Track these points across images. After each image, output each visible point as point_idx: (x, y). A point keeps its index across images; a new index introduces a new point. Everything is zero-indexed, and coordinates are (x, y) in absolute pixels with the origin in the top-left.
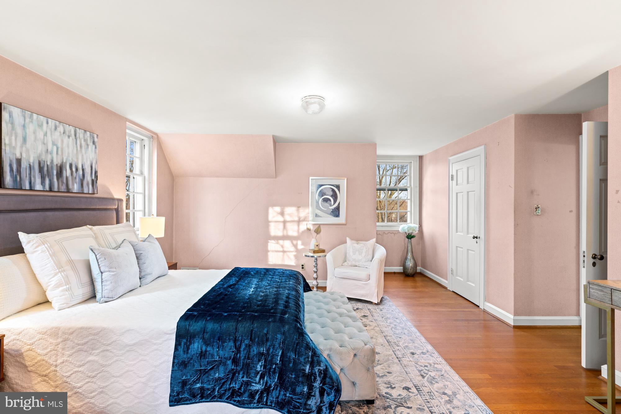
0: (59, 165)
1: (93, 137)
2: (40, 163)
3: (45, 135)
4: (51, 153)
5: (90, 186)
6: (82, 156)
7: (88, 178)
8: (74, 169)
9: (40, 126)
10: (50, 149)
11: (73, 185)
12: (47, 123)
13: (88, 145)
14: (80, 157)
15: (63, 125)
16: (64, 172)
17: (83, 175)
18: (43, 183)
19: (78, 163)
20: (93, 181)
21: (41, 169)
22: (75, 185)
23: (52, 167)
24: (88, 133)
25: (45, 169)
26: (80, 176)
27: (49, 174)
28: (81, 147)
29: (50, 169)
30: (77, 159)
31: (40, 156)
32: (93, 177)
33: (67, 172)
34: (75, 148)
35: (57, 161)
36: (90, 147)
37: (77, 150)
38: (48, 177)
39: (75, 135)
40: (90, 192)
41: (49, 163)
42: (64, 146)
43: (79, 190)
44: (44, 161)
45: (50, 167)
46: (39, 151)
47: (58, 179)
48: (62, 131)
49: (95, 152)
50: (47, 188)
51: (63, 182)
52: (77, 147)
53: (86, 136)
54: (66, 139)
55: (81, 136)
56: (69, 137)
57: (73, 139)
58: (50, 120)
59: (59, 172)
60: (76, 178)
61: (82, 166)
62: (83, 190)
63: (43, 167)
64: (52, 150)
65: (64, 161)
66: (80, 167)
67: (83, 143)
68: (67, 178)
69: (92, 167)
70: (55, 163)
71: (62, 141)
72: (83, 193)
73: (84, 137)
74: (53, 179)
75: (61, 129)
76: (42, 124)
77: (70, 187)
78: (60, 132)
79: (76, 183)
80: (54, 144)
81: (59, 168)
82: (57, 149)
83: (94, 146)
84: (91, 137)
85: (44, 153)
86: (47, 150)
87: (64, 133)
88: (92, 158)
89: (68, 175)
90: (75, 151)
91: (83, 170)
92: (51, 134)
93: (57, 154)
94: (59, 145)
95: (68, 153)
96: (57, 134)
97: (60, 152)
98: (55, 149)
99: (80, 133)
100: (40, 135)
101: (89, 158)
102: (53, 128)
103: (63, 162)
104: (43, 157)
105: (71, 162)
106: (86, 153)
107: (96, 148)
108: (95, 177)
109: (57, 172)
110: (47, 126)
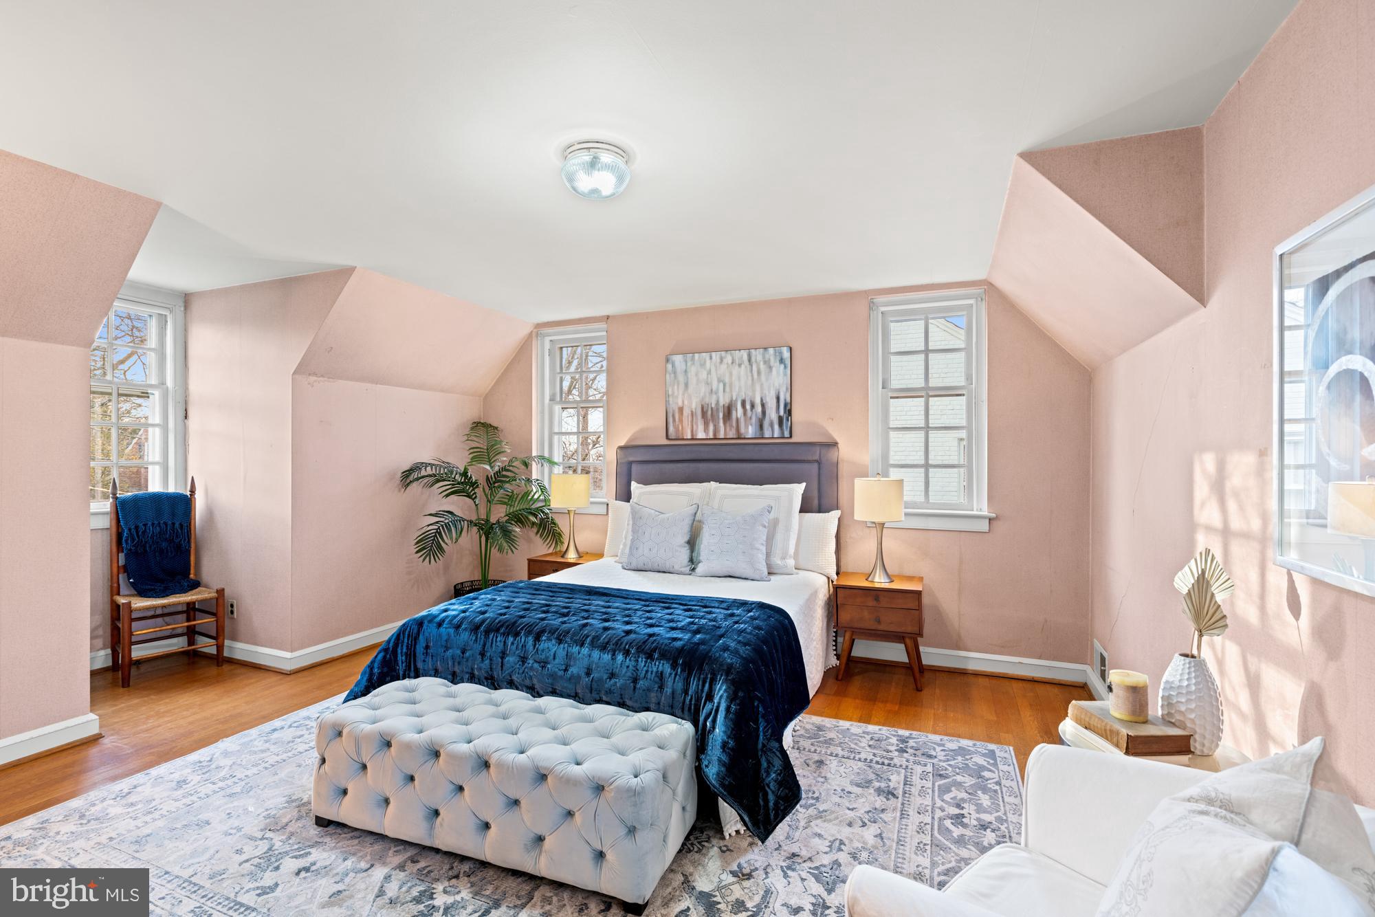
0: (727, 405)
1: (781, 353)
2: (702, 408)
3: (709, 373)
4: (716, 393)
5: (776, 427)
6: (762, 385)
7: (772, 415)
8: (748, 407)
9: (703, 365)
10: (714, 388)
11: (747, 427)
12: (711, 358)
13: (770, 368)
14: (758, 388)
15: (731, 354)
16: (734, 413)
17: (764, 413)
18: (706, 430)
19: (755, 398)
20: (780, 420)
21: (704, 414)
22: (750, 427)
23: (717, 410)
24: (771, 351)
25: (709, 413)
26: (758, 415)
27: (714, 417)
28: (759, 373)
29: (715, 413)
30: (754, 391)
31: (703, 399)
32: (782, 413)
33: (738, 412)
34: (750, 378)
35: (724, 400)
36: (774, 369)
37: (753, 379)
38: (713, 422)
39: (750, 360)
40: (776, 436)
41: (713, 406)
42: (733, 379)
43: (756, 433)
44: (708, 405)
45: (714, 409)
46: (702, 394)
47: (725, 423)
48: (730, 362)
49: (785, 375)
50: (711, 436)
51: (731, 426)
52: (752, 376)
53: (767, 356)
54: (735, 370)
55: (760, 358)
56: (740, 365)
57: (746, 367)
58: (713, 354)
59: (727, 414)
60: (751, 418)
61: (762, 400)
62: (763, 434)
63: (707, 411)
64: (718, 389)
65: (734, 399)
66: (758, 401)
67: (762, 366)
68: (737, 420)
69: (778, 399)
70: (722, 403)
71: (731, 374)
72: (763, 438)
73: (764, 357)
74: (718, 423)
75: (729, 359)
76: (705, 362)
77: (742, 430)
78: (727, 364)
79: (752, 425)
80: (719, 381)
81: (726, 410)
82: (724, 385)
83: (782, 366)
84: (777, 354)
85: (707, 395)
86: (712, 390)
87: (732, 363)
88: (779, 386)
89: (739, 416)
90: (750, 382)
91: (763, 405)
92: (716, 370)
93: (724, 391)
94: (727, 380)
95: (740, 387)
96: (724, 367)
97: (728, 389)
98: (721, 385)
99: (757, 355)
100: (703, 375)
101: (774, 384)
102: (719, 360)
103: (731, 401)
104: (707, 400)
105: (743, 398)
106: (767, 380)
107: (785, 367)
108: (785, 412)
109: (724, 415)
110: (711, 362)
